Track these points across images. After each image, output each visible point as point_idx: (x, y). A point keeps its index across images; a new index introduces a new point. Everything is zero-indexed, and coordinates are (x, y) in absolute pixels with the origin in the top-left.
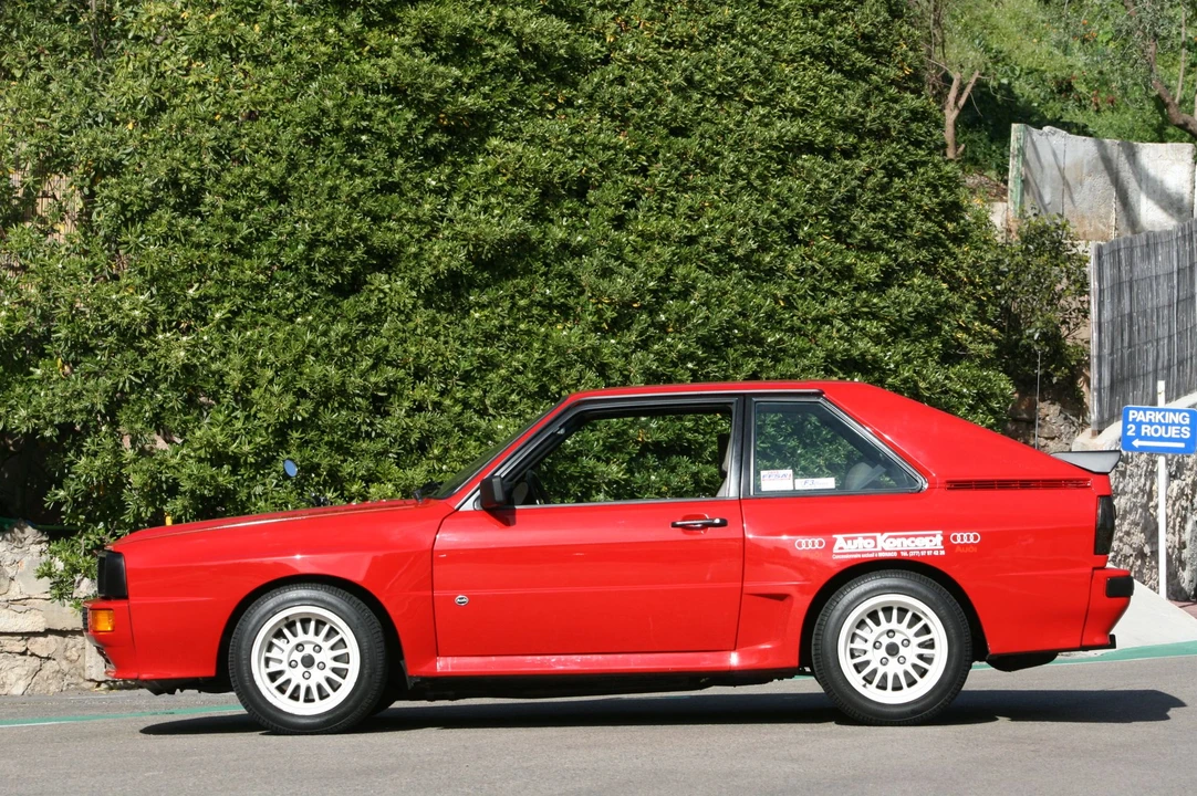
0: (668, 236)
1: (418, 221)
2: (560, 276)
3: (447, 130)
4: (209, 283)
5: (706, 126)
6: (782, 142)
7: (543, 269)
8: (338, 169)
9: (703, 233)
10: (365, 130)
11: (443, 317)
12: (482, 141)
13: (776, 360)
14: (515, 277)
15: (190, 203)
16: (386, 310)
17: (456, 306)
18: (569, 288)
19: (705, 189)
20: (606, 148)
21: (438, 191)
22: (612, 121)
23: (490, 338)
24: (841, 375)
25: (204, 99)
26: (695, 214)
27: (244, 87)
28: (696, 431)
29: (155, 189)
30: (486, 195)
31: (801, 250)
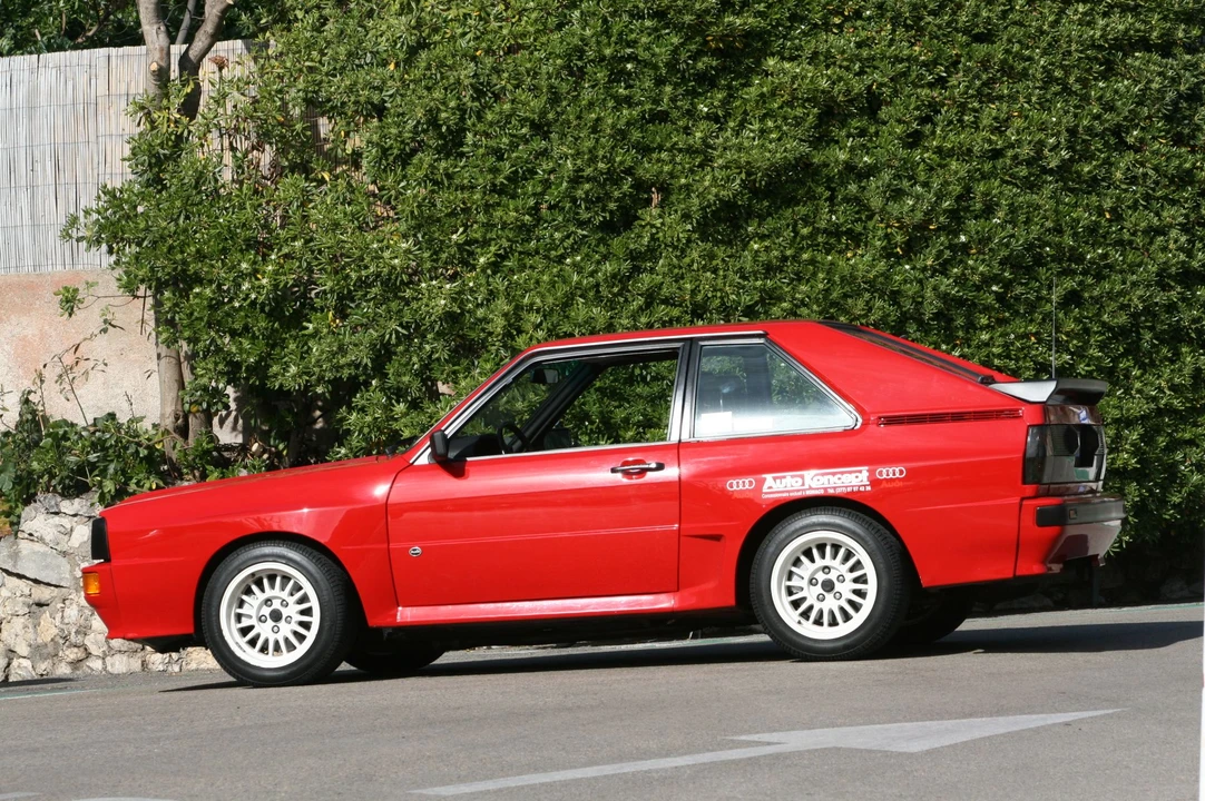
0: (970, 151)
1: (690, 151)
2: (847, 200)
3: (716, 53)
4: (475, 226)
5: (1014, 30)
6: (1106, 41)
7: (828, 194)
8: (605, 100)
9: (1012, 146)
10: (630, 58)
11: (720, 252)
12: (758, 63)
13: (1099, 277)
14: (797, 204)
15: (452, 144)
16: (660, 246)
17: (736, 237)
18: (857, 213)
19: (1013, 98)
20: (898, 60)
21: (710, 117)
22: (907, 31)
23: (769, 270)
24: (1179, 290)
25: (464, 34)
26: (1000, 127)
27: (507, 19)
28: (1008, 357)
29: (415, 131)
30: (763, 119)
31: (1130, 157)
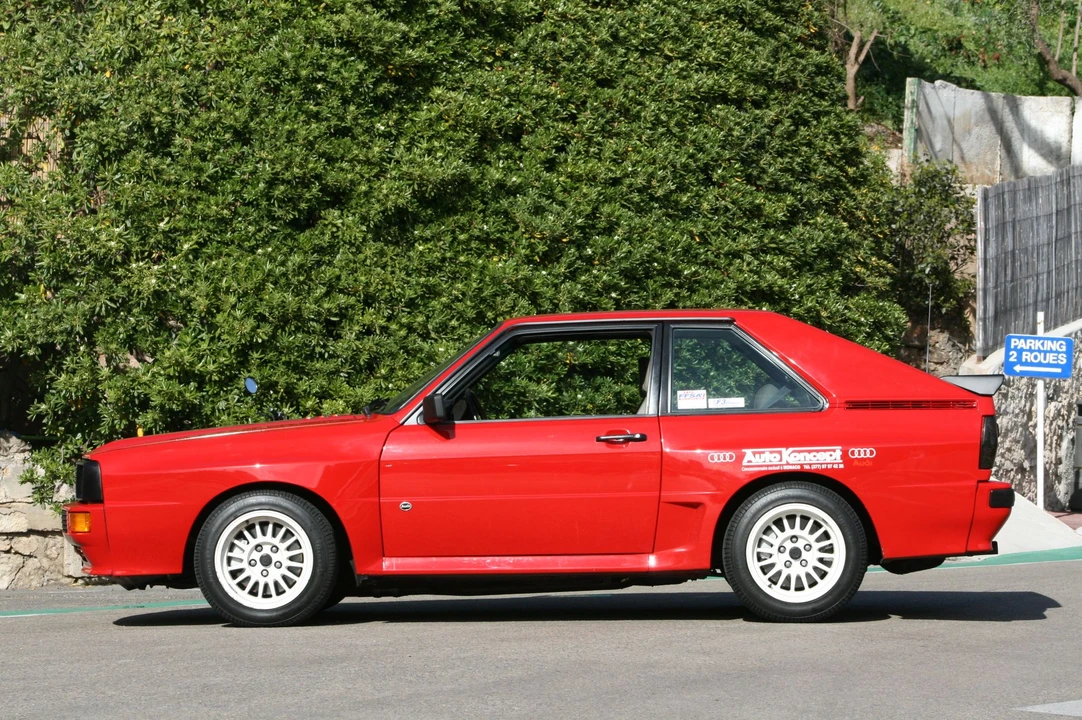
0: (595, 178)
1: (368, 162)
2: (496, 213)
3: (395, 80)
4: (178, 217)
5: (629, 78)
6: (698, 93)
7: (481, 206)
8: (296, 116)
9: (626, 175)
10: (321, 80)
11: (390, 250)
12: (427, 90)
13: (692, 290)
14: (456, 214)
15: (161, 144)
16: (338, 242)
17: (402, 239)
18: (505, 224)
19: (628, 135)
20: (539, 97)
21: (387, 136)
22: (545, 73)
23: (432, 269)
24: (751, 305)
25: (175, 50)
26: (619, 158)
27: (212, 40)
28: (619, 355)
29: (130, 131)
30: (430, 139)
31: (715, 191)
